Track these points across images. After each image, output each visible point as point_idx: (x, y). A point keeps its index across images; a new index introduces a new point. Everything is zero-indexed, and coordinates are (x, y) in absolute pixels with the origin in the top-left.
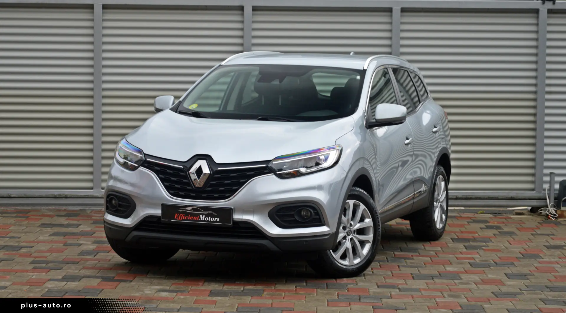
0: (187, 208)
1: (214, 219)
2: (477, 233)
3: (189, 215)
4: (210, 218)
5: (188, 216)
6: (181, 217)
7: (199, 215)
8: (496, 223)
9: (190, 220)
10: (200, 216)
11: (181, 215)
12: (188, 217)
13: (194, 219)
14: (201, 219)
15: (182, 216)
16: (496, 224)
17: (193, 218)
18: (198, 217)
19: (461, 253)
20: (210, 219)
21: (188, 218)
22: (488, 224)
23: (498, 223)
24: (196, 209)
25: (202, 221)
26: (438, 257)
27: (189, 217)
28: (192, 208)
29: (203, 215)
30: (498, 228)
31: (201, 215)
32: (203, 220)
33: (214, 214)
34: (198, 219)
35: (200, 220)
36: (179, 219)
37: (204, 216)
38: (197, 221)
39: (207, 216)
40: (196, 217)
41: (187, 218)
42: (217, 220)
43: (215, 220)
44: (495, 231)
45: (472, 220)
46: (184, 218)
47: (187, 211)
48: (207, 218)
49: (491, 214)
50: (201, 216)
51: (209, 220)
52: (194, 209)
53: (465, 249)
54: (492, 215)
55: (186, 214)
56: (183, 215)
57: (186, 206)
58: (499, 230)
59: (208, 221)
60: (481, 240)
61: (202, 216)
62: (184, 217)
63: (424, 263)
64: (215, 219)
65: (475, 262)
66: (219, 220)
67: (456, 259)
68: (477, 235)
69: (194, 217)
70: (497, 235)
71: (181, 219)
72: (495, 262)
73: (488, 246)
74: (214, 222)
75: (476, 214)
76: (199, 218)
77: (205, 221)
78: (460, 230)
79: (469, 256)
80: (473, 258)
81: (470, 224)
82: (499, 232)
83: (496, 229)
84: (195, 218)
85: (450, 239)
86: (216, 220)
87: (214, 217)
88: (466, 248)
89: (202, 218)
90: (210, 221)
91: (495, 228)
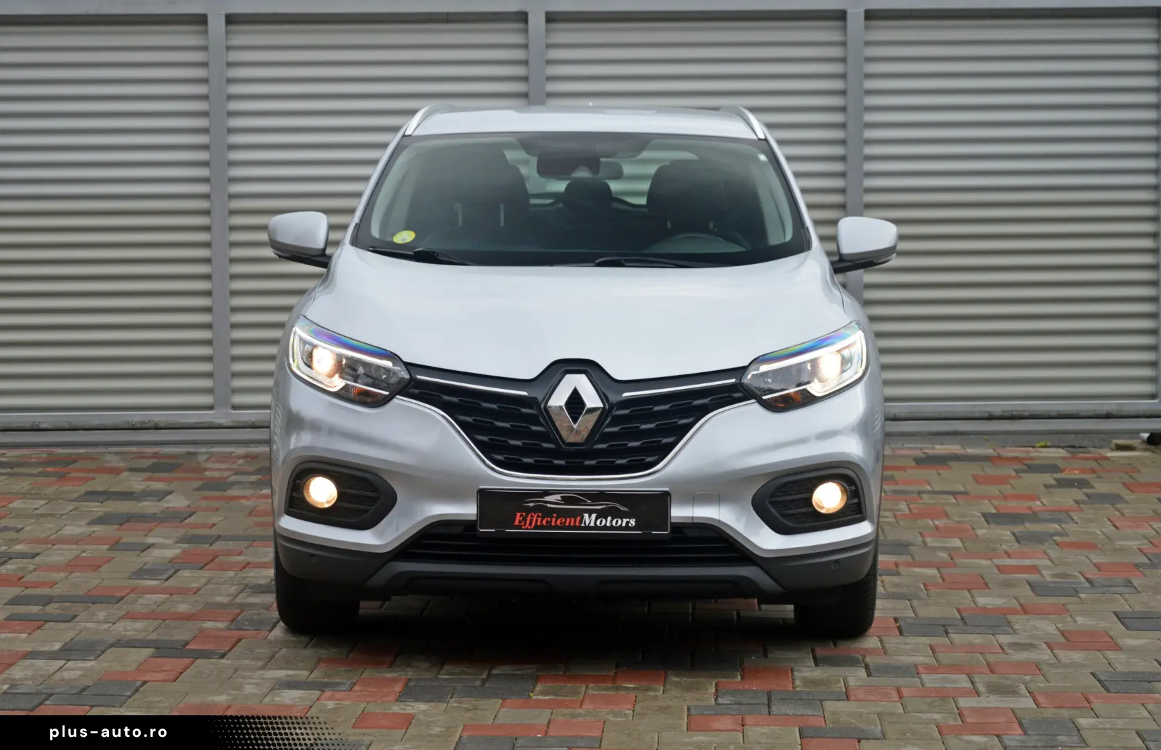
0: (548, 498)
1: (622, 521)
2: (1039, 499)
3: (555, 515)
4: (609, 518)
5: (551, 517)
6: (531, 521)
7: (582, 512)
8: (1077, 472)
9: (556, 527)
10: (582, 517)
11: (532, 516)
12: (552, 520)
13: (567, 524)
14: (587, 525)
15: (535, 518)
16: (1076, 475)
17: (564, 520)
18: (578, 519)
19: (1008, 555)
20: (611, 522)
21: (551, 522)
22: (1059, 476)
23: (1083, 471)
24: (571, 498)
25: (588, 528)
26: (956, 566)
27: (554, 519)
28: (561, 497)
29: (590, 512)
30: (1082, 484)
31: (586, 513)
32: (592, 524)
33: (622, 509)
34: (577, 524)
35: (583, 525)
36: (526, 525)
37: (594, 516)
38: (575, 528)
39: (602, 514)
40: (573, 520)
41: (547, 522)
42: (630, 525)
43: (624, 525)
44: (1078, 494)
45: (1024, 464)
46: (539, 524)
47: (549, 505)
48: (601, 521)
49: (1063, 448)
50: (586, 516)
51: (608, 524)
52: (566, 500)
53: (1017, 544)
54: (1067, 451)
55: (545, 511)
56: (538, 516)
57: (548, 493)
58: (1085, 490)
59: (605, 527)
60: (1048, 517)
61: (590, 517)
62: (540, 519)
63: (924, 584)
64: (625, 520)
65: (1041, 578)
66: (634, 524)
67: (997, 571)
68: (1038, 503)
69: (568, 520)
70: (1084, 502)
71: (533, 526)
72: (1088, 580)
73: (1067, 535)
74: (620, 528)
75: (1031, 449)
76: (581, 522)
77: (596, 527)
78: (1000, 491)
79: (1027, 562)
80: (1034, 569)
81: (1021, 474)
82: (1086, 495)
83: (1080, 488)
84: (570, 521)
85: (980, 515)
86: (628, 523)
87: (622, 515)
88: (1018, 541)
89: (590, 520)
90: (612, 528)
91: (1076, 484)
